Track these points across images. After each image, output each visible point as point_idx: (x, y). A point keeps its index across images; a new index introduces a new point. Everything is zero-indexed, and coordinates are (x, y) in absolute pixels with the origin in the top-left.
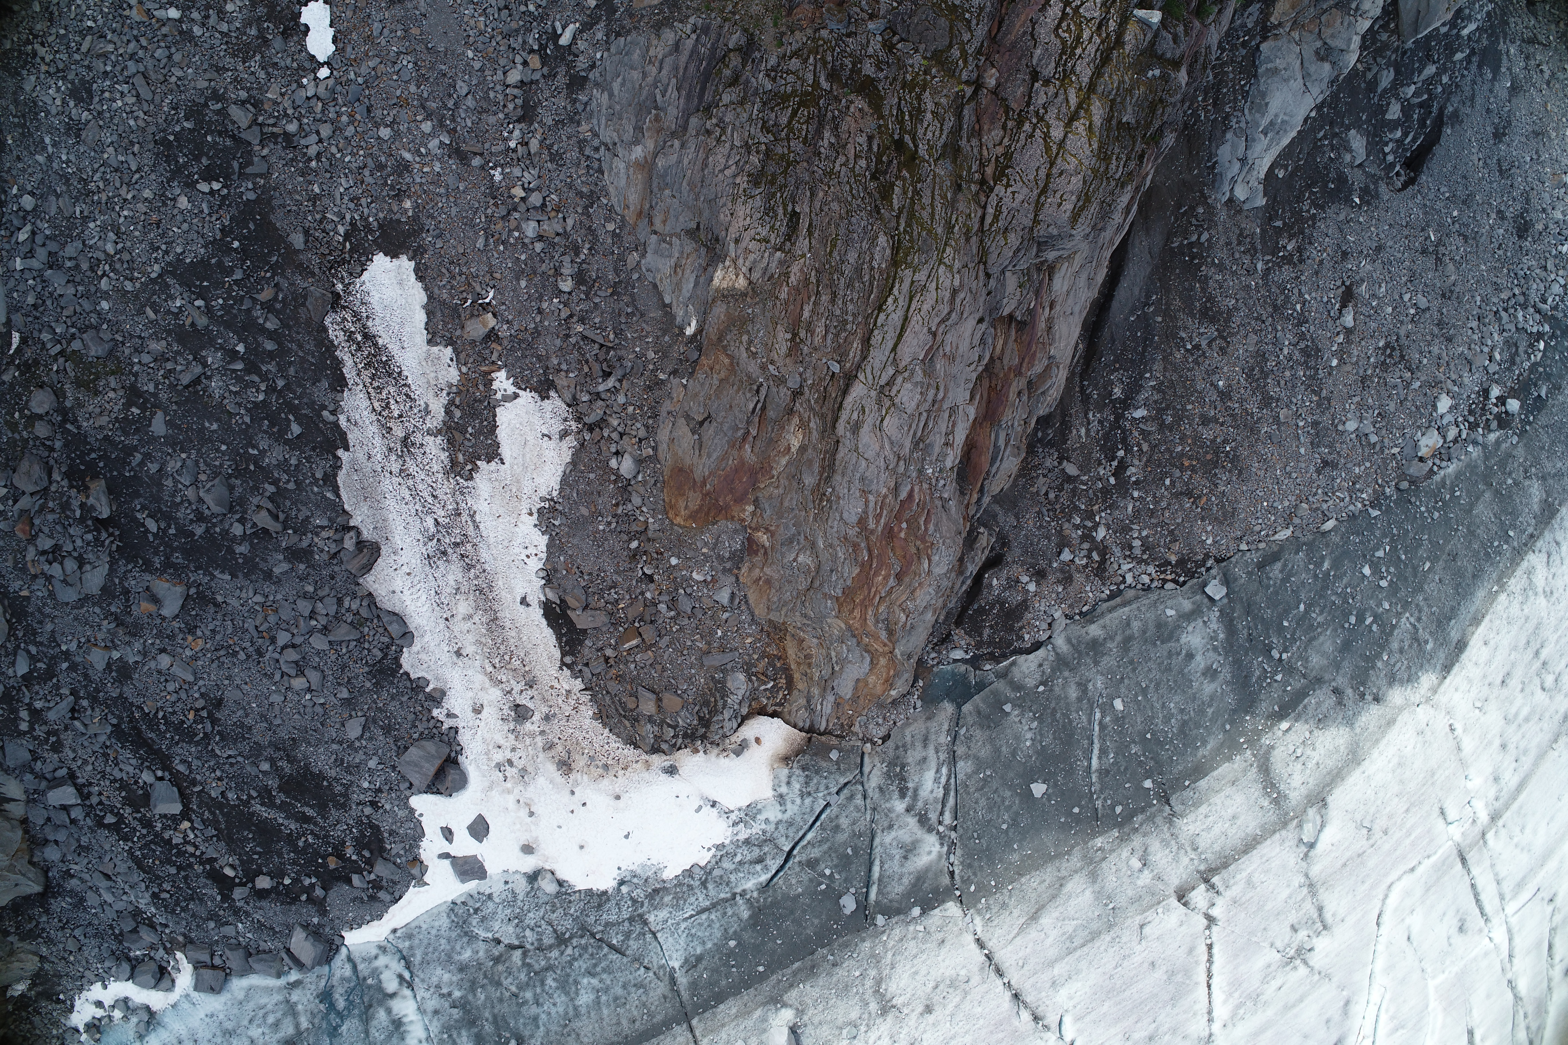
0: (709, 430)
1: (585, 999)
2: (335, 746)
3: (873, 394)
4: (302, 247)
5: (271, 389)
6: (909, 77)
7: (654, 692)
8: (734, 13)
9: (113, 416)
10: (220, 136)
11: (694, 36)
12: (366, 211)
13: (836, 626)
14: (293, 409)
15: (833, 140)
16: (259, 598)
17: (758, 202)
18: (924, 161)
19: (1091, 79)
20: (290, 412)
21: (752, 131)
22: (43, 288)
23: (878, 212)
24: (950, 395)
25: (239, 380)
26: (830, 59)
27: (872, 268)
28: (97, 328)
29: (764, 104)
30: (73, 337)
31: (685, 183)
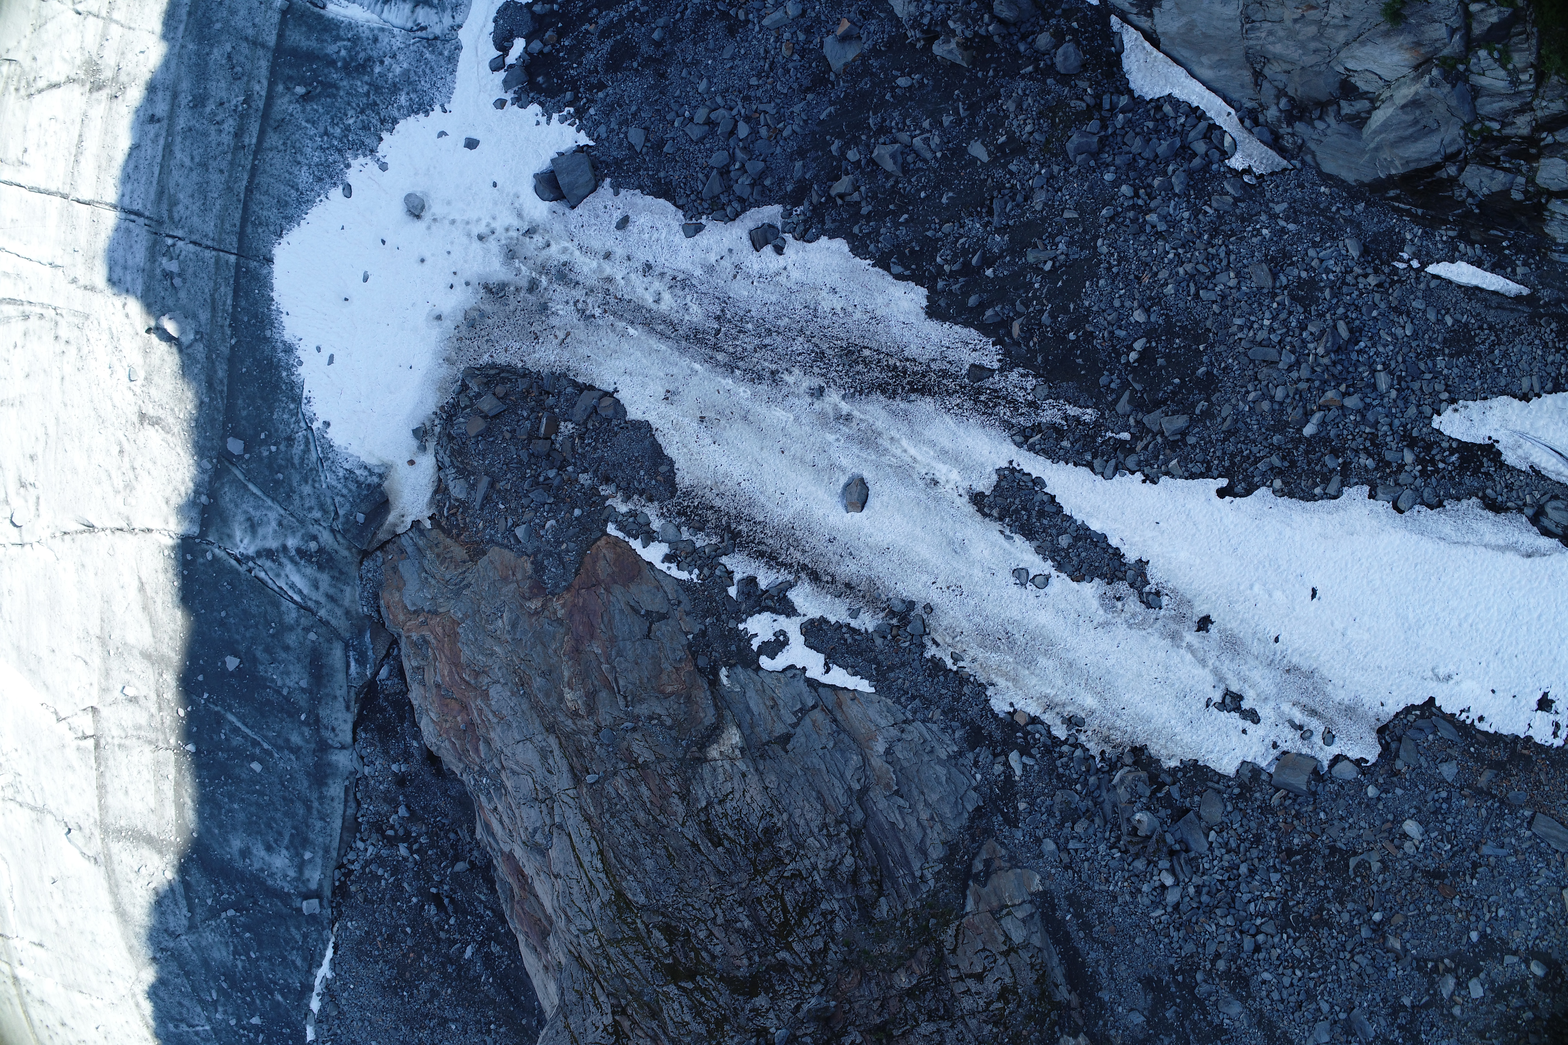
0: (638, 627)
2: (634, 108)
3: (555, 791)
6: (727, 1027)
7: (496, 416)
8: (904, 924)
9: (1012, 116)
10: (1173, 392)
11: (918, 874)
13: (445, 606)
15: (739, 925)
16: (787, 132)
17: (754, 820)
18: (665, 984)
20: (913, 275)
22: (1169, 128)
23: (663, 914)
25: (965, 252)
27: (629, 873)
28: (1095, 155)
30: (1104, 127)
31: (823, 767)
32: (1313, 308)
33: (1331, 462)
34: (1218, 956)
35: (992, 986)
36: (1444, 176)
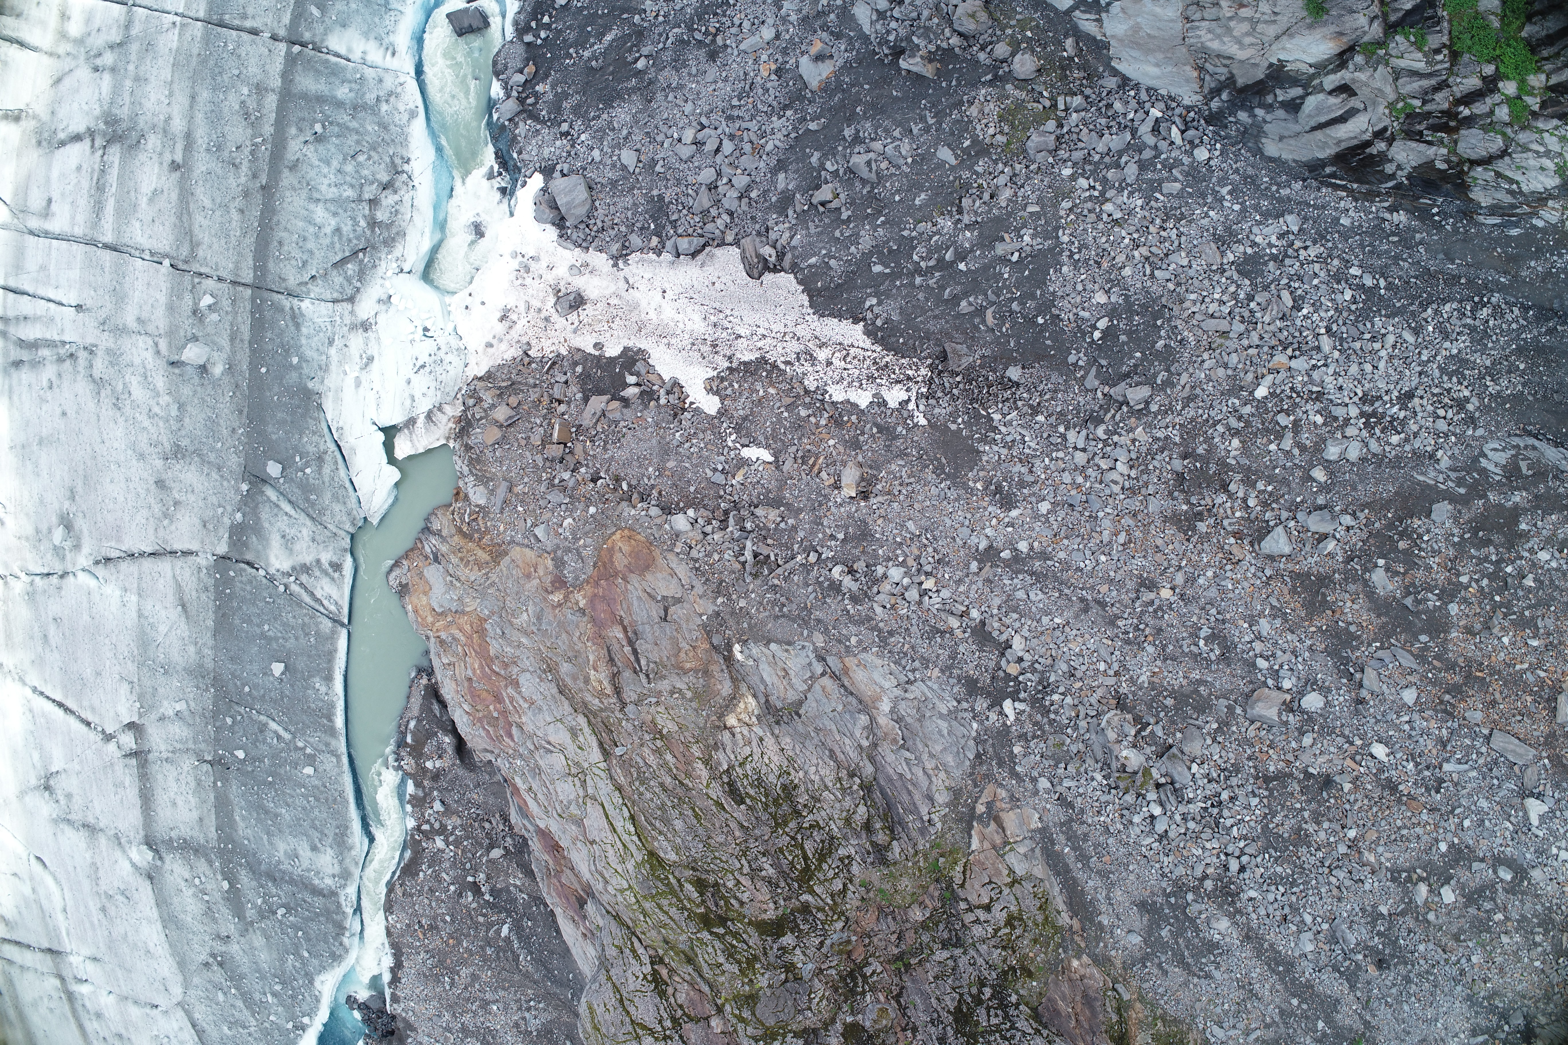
0: (656, 612)
1: (320, 213)
2: (625, 132)
4: (1008, 374)
5: (918, 271)
6: (758, 966)
8: (915, 863)
9: (975, 121)
10: (1135, 366)
11: (926, 818)
12: (996, 448)
13: (471, 605)
14: (894, 276)
15: (763, 873)
16: (769, 147)
17: (772, 778)
20: (892, 272)
21: (823, 813)
22: (1119, 124)
25: (938, 248)
26: (819, 915)
27: (660, 833)
28: (1054, 152)
29: (832, 838)
30: (1060, 126)
31: (834, 728)
32: (1259, 280)
33: (1283, 420)
34: (1205, 877)
35: (999, 915)
36: (1375, 152)
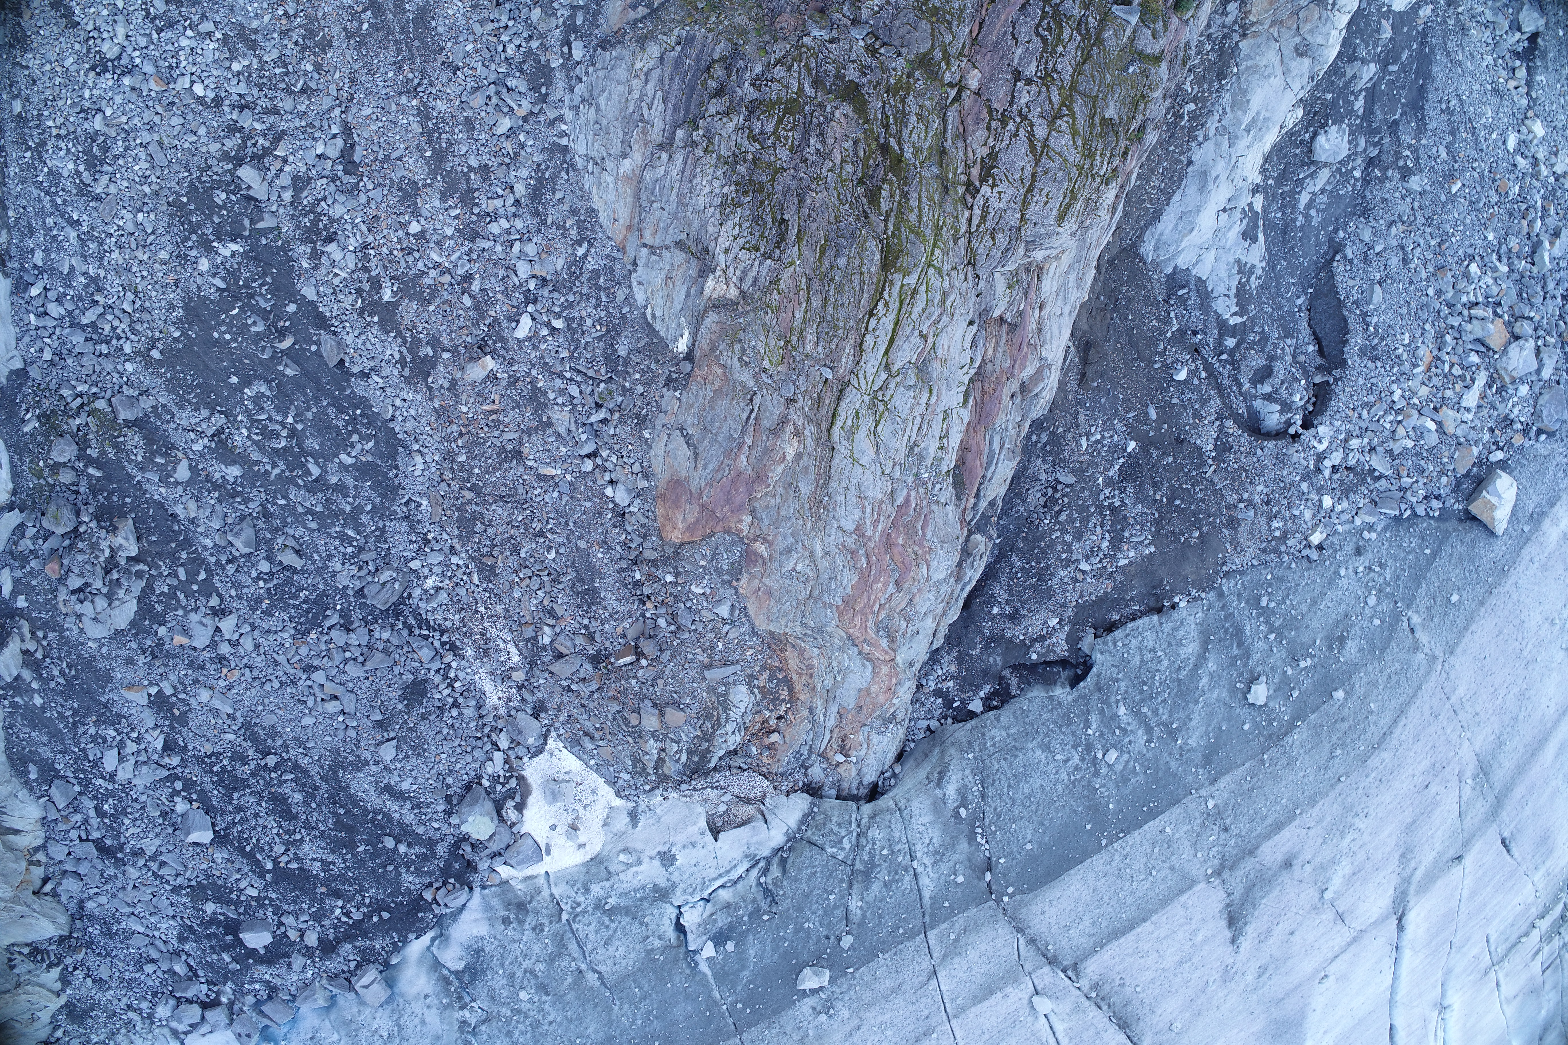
3: (867, 399)
6: (893, 81)
7: (656, 707)
8: (717, 24)
11: (678, 48)
13: (837, 634)
15: (819, 146)
17: (746, 211)
18: (909, 163)
19: (1073, 76)
21: (739, 140)
23: (866, 217)
24: (944, 397)
26: (813, 65)
27: (861, 274)
29: (750, 113)
31: (673, 195)
